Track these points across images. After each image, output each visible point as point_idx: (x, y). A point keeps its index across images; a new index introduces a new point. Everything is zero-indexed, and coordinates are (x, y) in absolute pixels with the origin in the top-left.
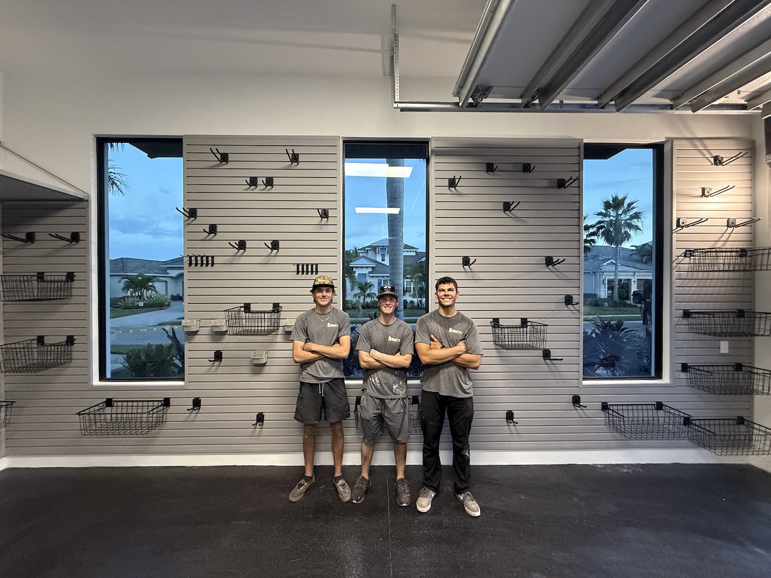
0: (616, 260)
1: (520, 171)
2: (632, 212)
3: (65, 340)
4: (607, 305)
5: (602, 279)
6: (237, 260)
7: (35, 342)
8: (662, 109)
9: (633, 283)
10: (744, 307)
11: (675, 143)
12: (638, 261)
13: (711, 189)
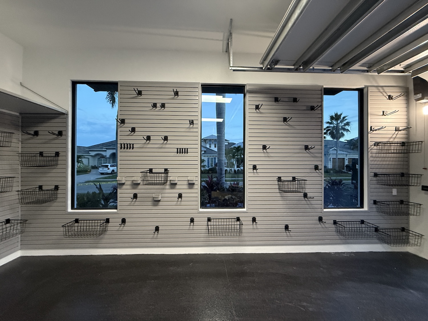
0: (337, 148)
1: (292, 102)
2: (345, 122)
3: (54, 188)
4: (332, 172)
5: (329, 158)
6: (145, 146)
7: (38, 189)
8: (362, 72)
9: (346, 160)
10: (404, 171)
11: (369, 88)
12: (348, 148)
13: (387, 112)
